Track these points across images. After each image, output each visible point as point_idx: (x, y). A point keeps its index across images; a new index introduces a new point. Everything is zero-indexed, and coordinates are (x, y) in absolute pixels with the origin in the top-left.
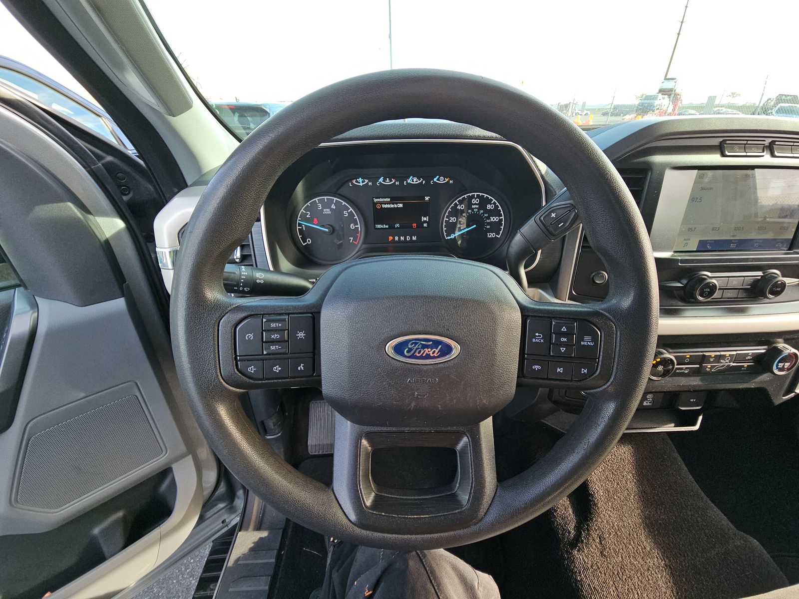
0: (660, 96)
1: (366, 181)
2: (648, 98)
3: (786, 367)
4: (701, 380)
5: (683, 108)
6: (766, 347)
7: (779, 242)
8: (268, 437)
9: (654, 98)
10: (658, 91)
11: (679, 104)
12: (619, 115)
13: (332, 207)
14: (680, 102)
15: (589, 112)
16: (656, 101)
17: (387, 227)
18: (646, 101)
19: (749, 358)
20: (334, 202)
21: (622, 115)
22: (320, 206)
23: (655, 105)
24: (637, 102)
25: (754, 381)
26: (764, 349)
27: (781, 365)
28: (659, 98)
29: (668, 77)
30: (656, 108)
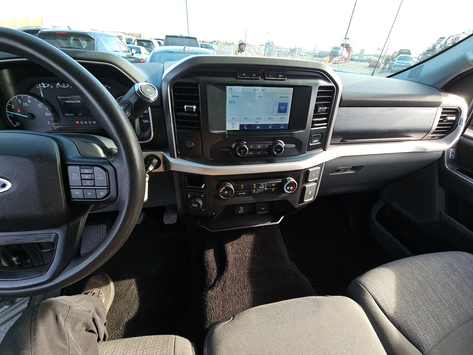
0: (342, 48)
1: (48, 85)
2: (336, 48)
3: (291, 189)
4: (254, 198)
5: (353, 55)
6: (282, 179)
7: (282, 126)
8: (44, 251)
9: (339, 49)
10: (341, 45)
11: (351, 54)
12: (322, 57)
13: (28, 101)
14: (351, 52)
15: (306, 54)
16: (339, 50)
17: (73, 115)
18: (335, 50)
19: (273, 185)
20: (29, 98)
21: (323, 57)
22: (20, 101)
23: (339, 53)
24: (331, 50)
25: (280, 197)
26: (280, 181)
27: (288, 188)
28: (341, 49)
29: (347, 38)
30: (340, 54)
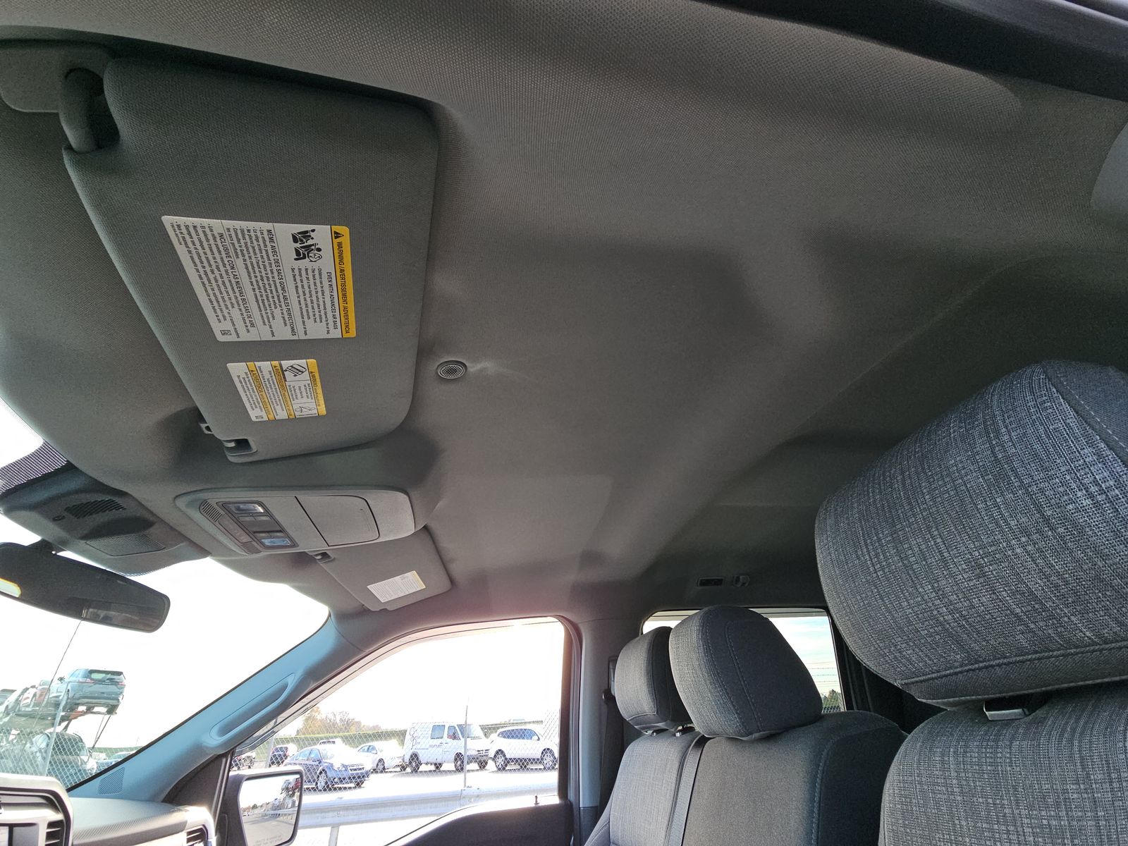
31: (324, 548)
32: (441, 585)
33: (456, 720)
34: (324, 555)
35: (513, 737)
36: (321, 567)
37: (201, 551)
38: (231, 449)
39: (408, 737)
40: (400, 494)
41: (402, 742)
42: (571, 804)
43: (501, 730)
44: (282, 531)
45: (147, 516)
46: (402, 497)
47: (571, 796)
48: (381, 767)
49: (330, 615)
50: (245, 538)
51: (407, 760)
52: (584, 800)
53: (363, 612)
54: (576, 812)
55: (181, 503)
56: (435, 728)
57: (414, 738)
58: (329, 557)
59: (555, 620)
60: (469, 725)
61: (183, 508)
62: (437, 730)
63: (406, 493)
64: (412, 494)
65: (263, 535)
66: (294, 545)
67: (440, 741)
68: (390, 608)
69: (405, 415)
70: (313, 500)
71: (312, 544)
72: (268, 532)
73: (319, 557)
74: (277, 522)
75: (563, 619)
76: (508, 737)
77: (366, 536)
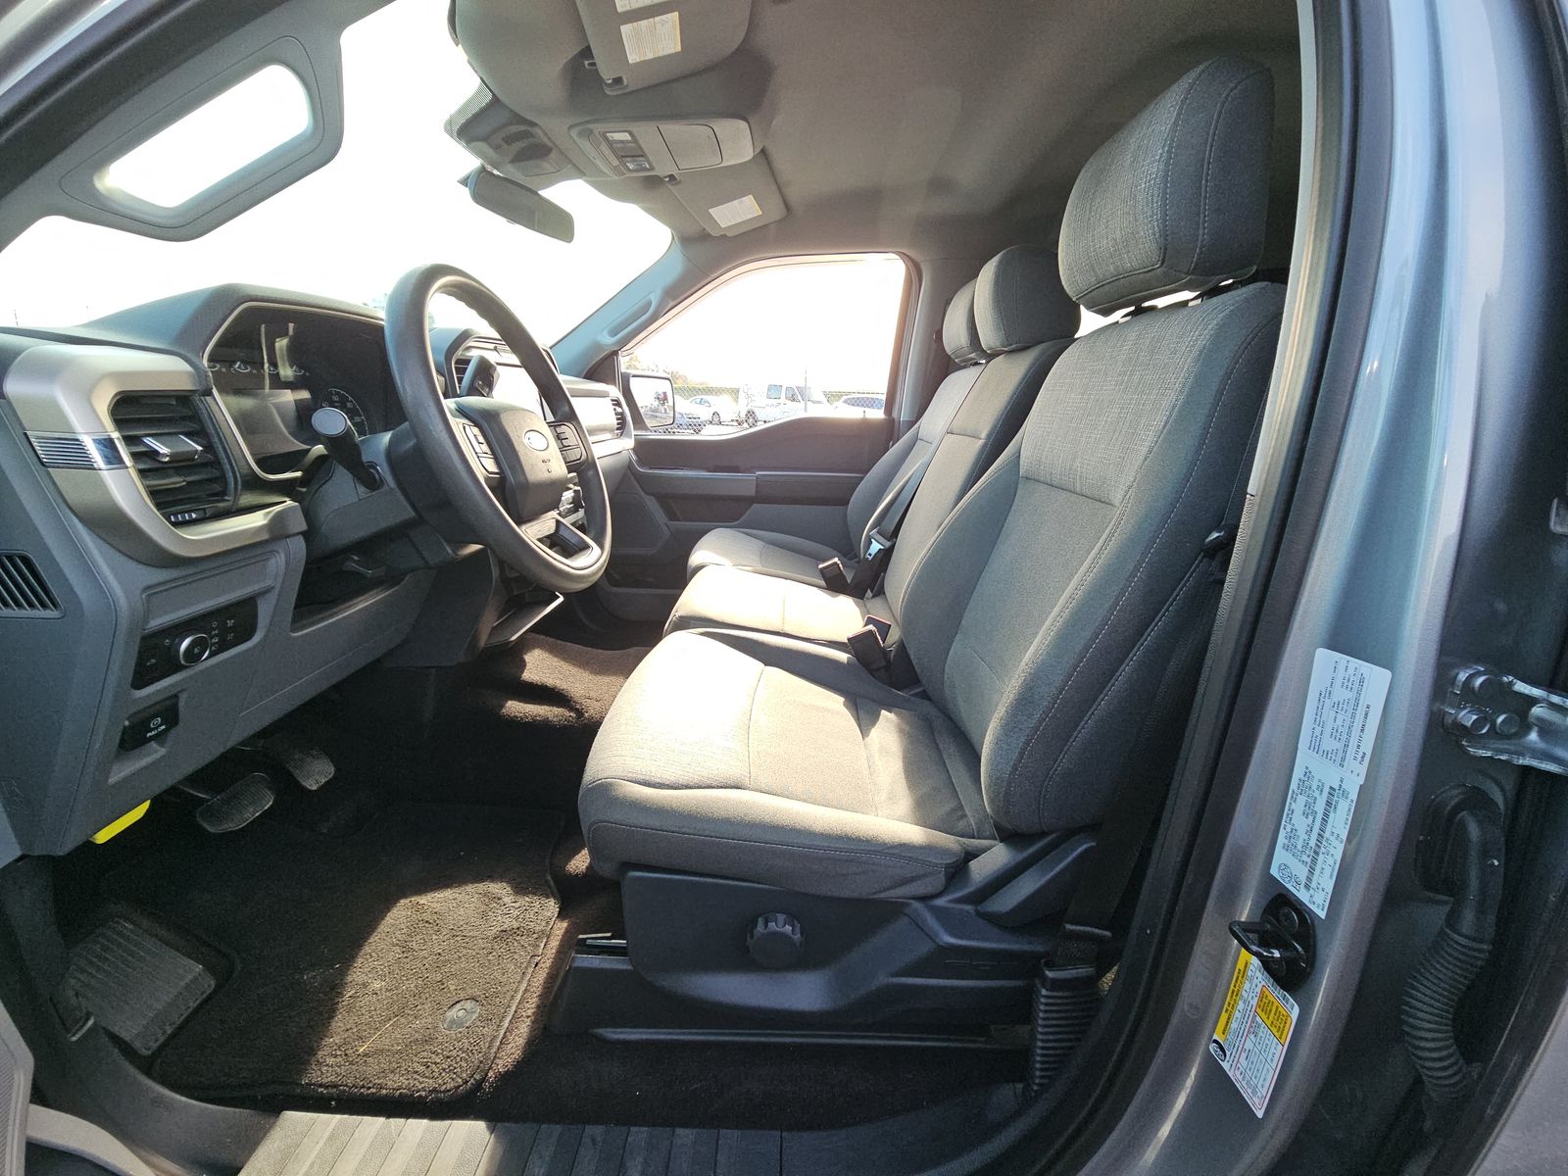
31: (675, 172)
32: (777, 212)
33: (795, 382)
34: (672, 177)
35: (858, 405)
36: (669, 189)
37: (580, 173)
38: (609, 85)
39: (741, 395)
40: (741, 121)
41: (736, 399)
42: (894, 420)
43: (845, 397)
44: (643, 155)
45: (550, 144)
46: (743, 124)
47: (895, 415)
48: (716, 420)
49: (673, 238)
50: (616, 162)
51: (743, 415)
52: (903, 414)
53: (704, 237)
54: (896, 425)
55: (574, 133)
56: (770, 388)
57: (748, 396)
58: (676, 179)
59: (897, 257)
60: (810, 388)
61: (575, 137)
62: (773, 390)
63: (746, 120)
64: (752, 121)
65: (628, 159)
66: (652, 168)
67: (777, 401)
68: (729, 234)
69: (742, 38)
70: (673, 129)
71: (664, 169)
72: (633, 156)
73: (667, 179)
74: (641, 148)
75: (904, 256)
76: (853, 405)
77: (712, 161)
